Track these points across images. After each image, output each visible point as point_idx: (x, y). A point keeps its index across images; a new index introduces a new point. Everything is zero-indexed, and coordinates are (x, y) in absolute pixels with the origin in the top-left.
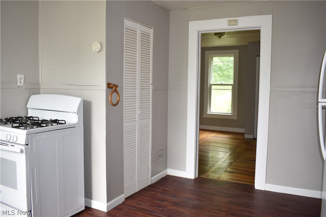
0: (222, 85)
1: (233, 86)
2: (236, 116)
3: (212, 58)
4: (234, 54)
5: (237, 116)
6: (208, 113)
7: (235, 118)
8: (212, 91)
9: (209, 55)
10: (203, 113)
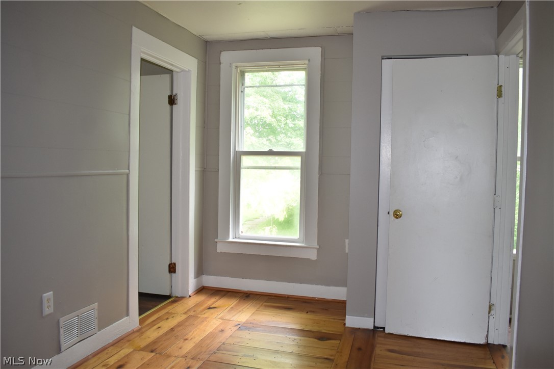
0: (271, 153)
1: (305, 158)
2: (315, 251)
3: (243, 74)
4: (306, 62)
5: (318, 250)
6: (231, 239)
7: (313, 255)
8: (243, 172)
9: (234, 65)
10: (217, 238)
